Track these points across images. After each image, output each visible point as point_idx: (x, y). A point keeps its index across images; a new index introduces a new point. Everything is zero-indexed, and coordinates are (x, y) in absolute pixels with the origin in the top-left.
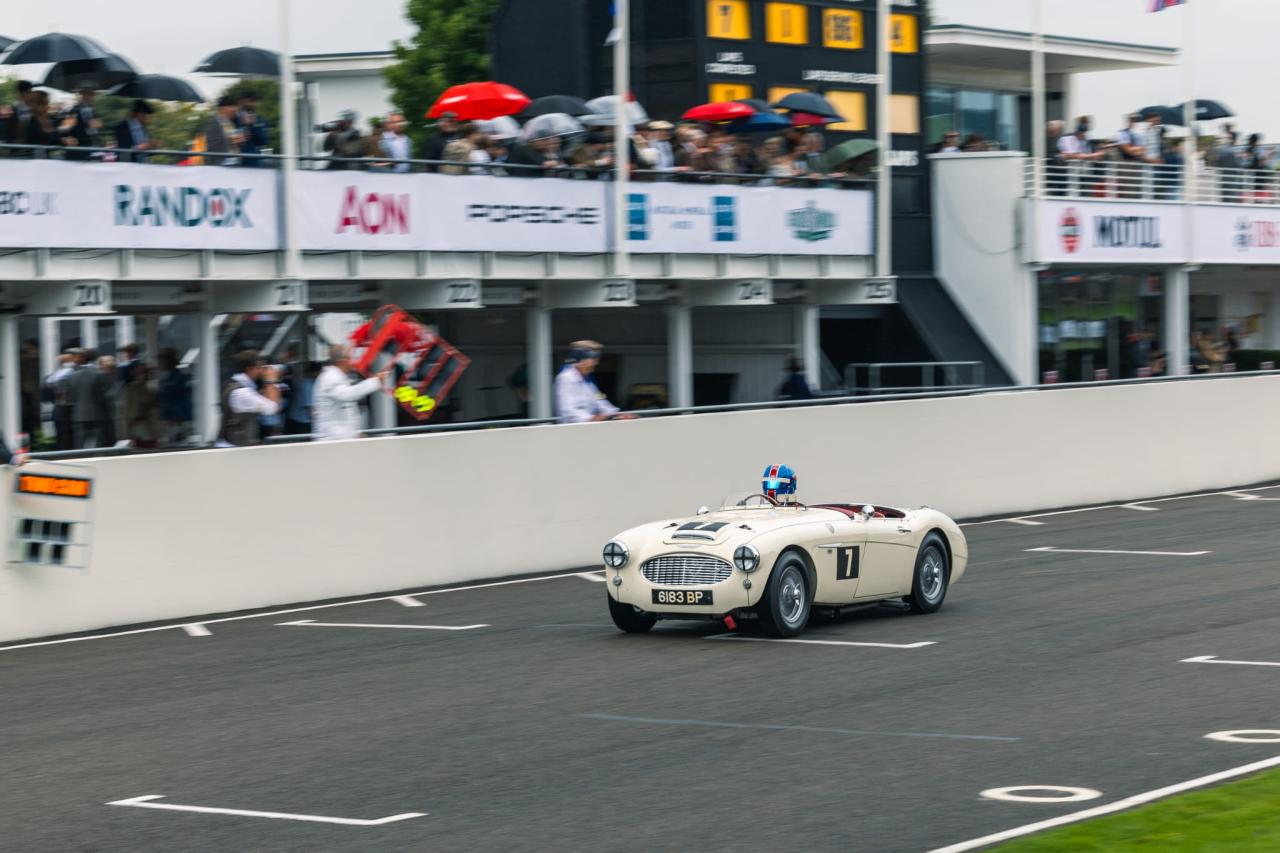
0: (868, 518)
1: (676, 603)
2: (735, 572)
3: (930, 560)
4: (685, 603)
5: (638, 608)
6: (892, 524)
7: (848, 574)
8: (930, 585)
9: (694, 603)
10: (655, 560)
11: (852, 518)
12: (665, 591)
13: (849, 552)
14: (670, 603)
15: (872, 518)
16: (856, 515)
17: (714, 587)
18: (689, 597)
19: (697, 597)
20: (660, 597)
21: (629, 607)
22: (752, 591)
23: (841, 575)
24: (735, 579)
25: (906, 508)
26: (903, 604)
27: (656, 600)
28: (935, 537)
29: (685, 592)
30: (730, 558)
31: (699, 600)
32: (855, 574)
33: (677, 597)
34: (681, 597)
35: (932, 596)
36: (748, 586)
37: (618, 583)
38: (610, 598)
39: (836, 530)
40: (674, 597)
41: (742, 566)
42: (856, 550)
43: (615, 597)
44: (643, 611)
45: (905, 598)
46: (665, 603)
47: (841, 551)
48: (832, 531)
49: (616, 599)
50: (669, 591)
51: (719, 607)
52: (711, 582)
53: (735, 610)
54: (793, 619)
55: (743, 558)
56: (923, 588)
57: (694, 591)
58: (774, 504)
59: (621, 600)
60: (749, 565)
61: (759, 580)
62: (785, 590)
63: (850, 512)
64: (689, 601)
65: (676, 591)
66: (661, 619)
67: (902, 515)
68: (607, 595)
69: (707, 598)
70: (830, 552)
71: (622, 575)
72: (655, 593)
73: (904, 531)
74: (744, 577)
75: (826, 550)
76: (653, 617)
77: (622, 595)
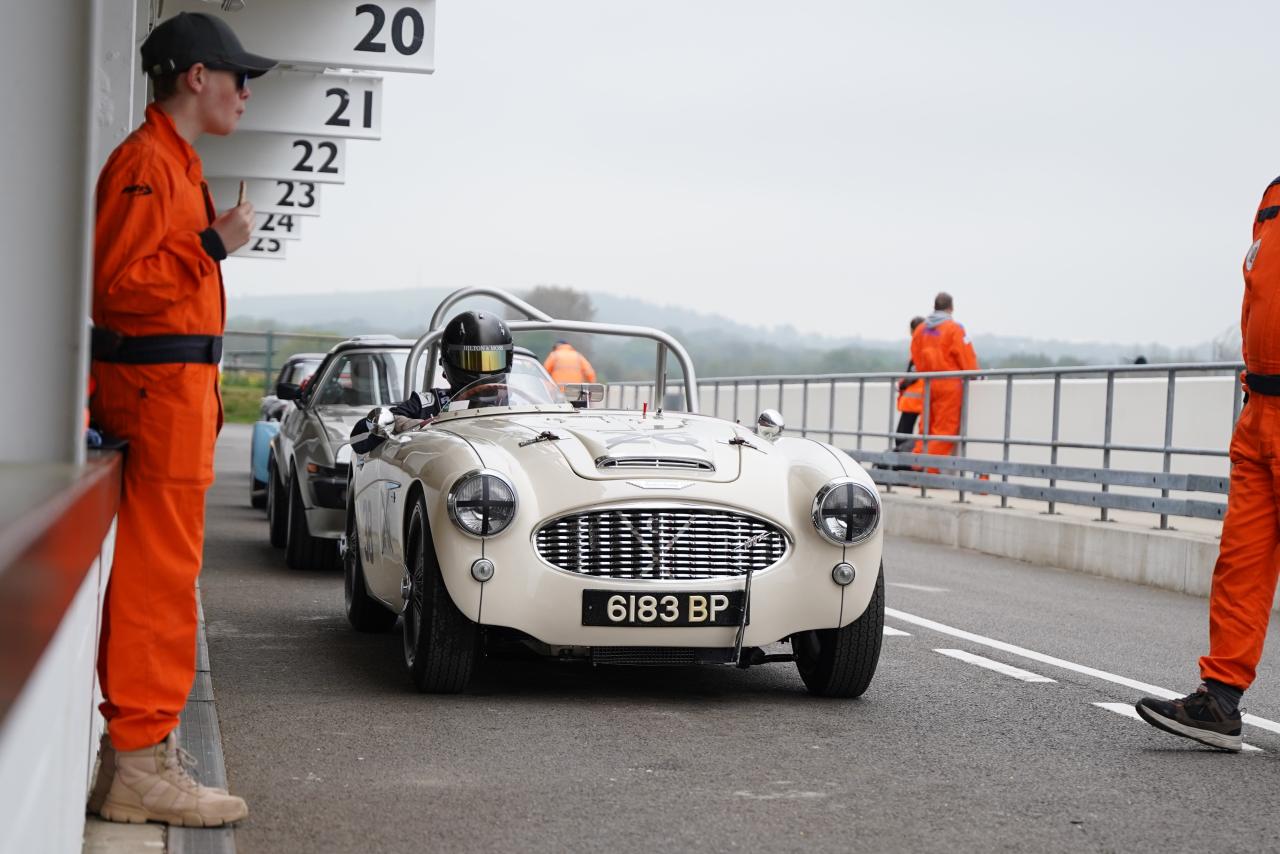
1: (658, 623)
4: (683, 622)
9: (707, 623)
12: (626, 594)
14: (638, 624)
17: (756, 583)
18: (693, 608)
19: (714, 608)
20: (611, 608)
27: (594, 618)
29: (684, 597)
31: (718, 613)
33: (661, 608)
34: (673, 608)
40: (652, 608)
43: (473, 614)
46: (624, 623)
49: (476, 618)
50: (640, 595)
55: (849, 511)
57: (707, 595)
59: (489, 618)
64: (692, 619)
65: (659, 596)
69: (737, 610)
71: (496, 555)
72: (595, 599)
74: (834, 558)
77: (494, 609)
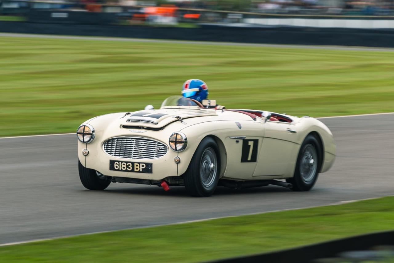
0: (266, 121)
1: (126, 171)
2: (169, 150)
3: (308, 153)
4: (133, 171)
5: (99, 173)
6: (284, 126)
7: (249, 159)
8: (308, 172)
9: (139, 172)
10: (113, 139)
11: (255, 119)
12: (119, 162)
13: (251, 144)
14: (122, 170)
15: (268, 120)
16: (258, 118)
17: (154, 160)
18: (135, 167)
19: (141, 167)
20: (115, 165)
21: (93, 172)
22: (180, 165)
23: (244, 159)
24: (169, 156)
25: (294, 115)
26: (287, 184)
27: (112, 168)
28: (312, 138)
29: (133, 163)
30: (167, 142)
31: (142, 169)
32: (254, 159)
33: (127, 166)
34: (130, 166)
35: (308, 179)
36: (178, 162)
37: (86, 155)
38: (80, 164)
39: (242, 127)
40: (125, 166)
41: (174, 147)
42: (256, 142)
43: (83, 164)
44: (102, 175)
45: (288, 180)
46: (118, 170)
47: (246, 142)
48: (240, 128)
49: (84, 165)
50: (122, 162)
51: (157, 175)
52: (151, 157)
53: (167, 178)
54: (209, 184)
55: (176, 142)
56: (302, 174)
57: (139, 163)
58: (200, 107)
59: (88, 166)
60: (179, 146)
61: (186, 157)
62: (204, 164)
63: (254, 115)
64: (135, 170)
65: (127, 162)
66: (115, 182)
67: (290, 121)
68: (78, 163)
69: (148, 168)
70: (237, 142)
71: (90, 148)
72: (112, 162)
73: (292, 132)
74: (176, 155)
75: (235, 140)
76: (109, 179)
77: (89, 164)
